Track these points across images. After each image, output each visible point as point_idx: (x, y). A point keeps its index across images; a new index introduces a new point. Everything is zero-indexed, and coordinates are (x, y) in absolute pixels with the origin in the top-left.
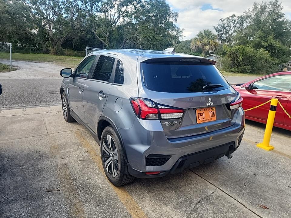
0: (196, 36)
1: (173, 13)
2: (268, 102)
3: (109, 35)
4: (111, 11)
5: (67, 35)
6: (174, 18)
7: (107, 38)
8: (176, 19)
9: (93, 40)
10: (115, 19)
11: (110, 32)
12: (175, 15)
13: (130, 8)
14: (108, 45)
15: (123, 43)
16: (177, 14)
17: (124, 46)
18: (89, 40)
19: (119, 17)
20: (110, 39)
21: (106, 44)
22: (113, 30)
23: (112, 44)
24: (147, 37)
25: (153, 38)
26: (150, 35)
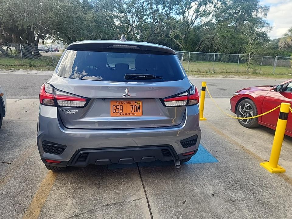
0: (287, 32)
1: (263, 7)
2: (278, 107)
3: (185, 37)
4: (188, 12)
5: (148, 39)
6: (263, 13)
7: (183, 39)
8: (266, 14)
9: (171, 43)
10: (193, 20)
11: (186, 34)
12: (266, 9)
13: (209, 7)
14: (183, 47)
15: (199, 44)
16: (268, 8)
17: (200, 47)
18: (167, 42)
19: (196, 18)
20: (186, 41)
21: (182, 46)
22: (189, 31)
23: (187, 45)
24: (225, 35)
25: (231, 37)
26: (229, 34)
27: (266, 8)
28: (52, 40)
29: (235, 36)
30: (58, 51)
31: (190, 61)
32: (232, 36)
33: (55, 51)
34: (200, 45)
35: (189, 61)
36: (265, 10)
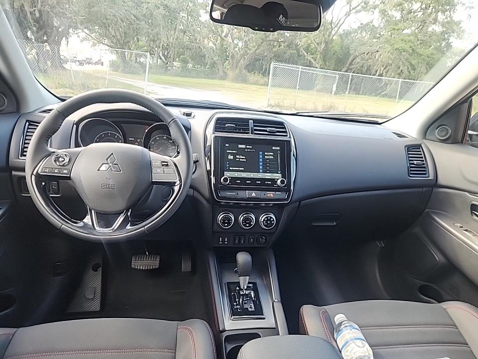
3: (324, 48)
5: (256, 50)
7: (321, 53)
11: (327, 43)
15: (348, 63)
17: (349, 69)
19: (348, 15)
20: (325, 56)
21: (316, 65)
22: (332, 39)
24: (400, 48)
25: (411, 52)
26: (407, 47)
27: (470, 5)
28: (91, 43)
29: (418, 50)
30: (102, 64)
31: (349, 93)
32: (413, 50)
33: (97, 63)
34: (351, 64)
35: (347, 92)
36: (468, 9)
